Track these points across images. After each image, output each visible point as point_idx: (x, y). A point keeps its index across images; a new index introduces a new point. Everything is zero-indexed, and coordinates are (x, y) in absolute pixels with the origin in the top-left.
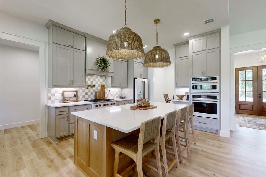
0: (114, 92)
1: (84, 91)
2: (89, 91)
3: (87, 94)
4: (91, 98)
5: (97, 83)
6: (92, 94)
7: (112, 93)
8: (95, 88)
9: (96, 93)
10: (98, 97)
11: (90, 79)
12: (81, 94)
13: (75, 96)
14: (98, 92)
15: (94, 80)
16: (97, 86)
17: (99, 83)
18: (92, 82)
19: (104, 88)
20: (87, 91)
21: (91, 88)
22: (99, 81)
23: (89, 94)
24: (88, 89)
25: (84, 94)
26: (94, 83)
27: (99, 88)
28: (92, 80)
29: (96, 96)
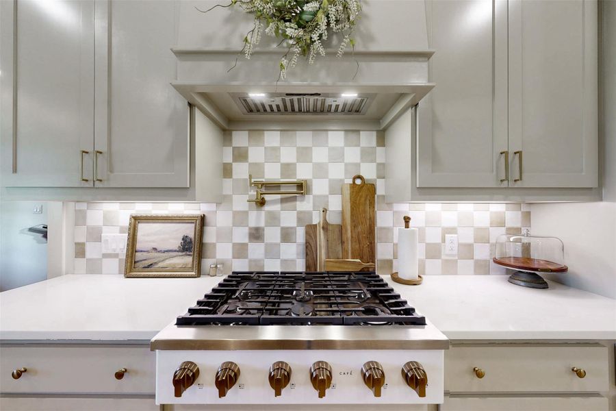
0: (452, 230)
1: (240, 218)
2: (273, 219)
3: (256, 235)
4: (284, 262)
5: (320, 170)
6: (287, 235)
7: (433, 236)
8: (305, 205)
9: (311, 230)
10: (322, 255)
11: (276, 150)
12: (225, 235)
13: (187, 246)
14: (326, 227)
15: (304, 154)
16: (319, 187)
17: (339, 173)
18: (288, 168)
19: (372, 204)
20: (256, 218)
21: (283, 201)
22: (337, 156)
23: (272, 235)
24: (267, 208)
25: (241, 235)
26: (303, 173)
27: (337, 205)
28: (288, 154)
29: (310, 250)
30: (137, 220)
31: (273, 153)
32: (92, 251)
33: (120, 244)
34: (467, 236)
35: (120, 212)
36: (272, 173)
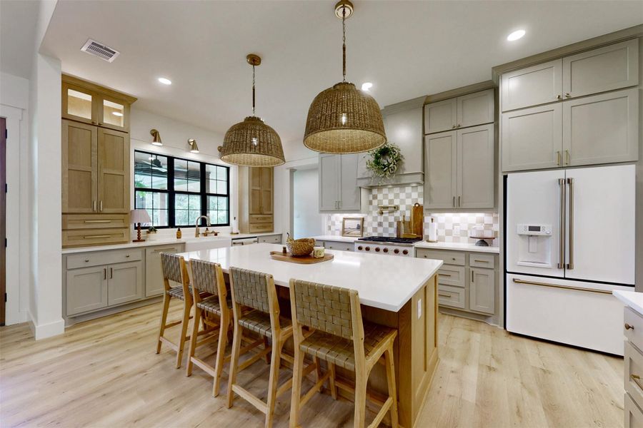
0: (458, 224)
1: (375, 219)
2: (386, 219)
3: (380, 224)
4: (390, 234)
5: (403, 201)
6: (391, 225)
7: (449, 227)
8: (397, 214)
9: (399, 223)
10: (403, 232)
11: (387, 195)
12: (370, 224)
13: (358, 227)
14: (404, 222)
15: (397, 196)
16: (402, 208)
17: (410, 202)
18: (391, 201)
19: (422, 214)
20: (380, 219)
21: (389, 213)
22: (409, 196)
23: (386, 224)
24: (384, 215)
25: (375, 225)
26: (396, 203)
27: (408, 214)
28: (391, 196)
29: (398, 230)
30: (345, 219)
31: (386, 196)
32: (333, 228)
33: (340, 227)
34: (465, 227)
35: (340, 217)
36: (386, 203)
